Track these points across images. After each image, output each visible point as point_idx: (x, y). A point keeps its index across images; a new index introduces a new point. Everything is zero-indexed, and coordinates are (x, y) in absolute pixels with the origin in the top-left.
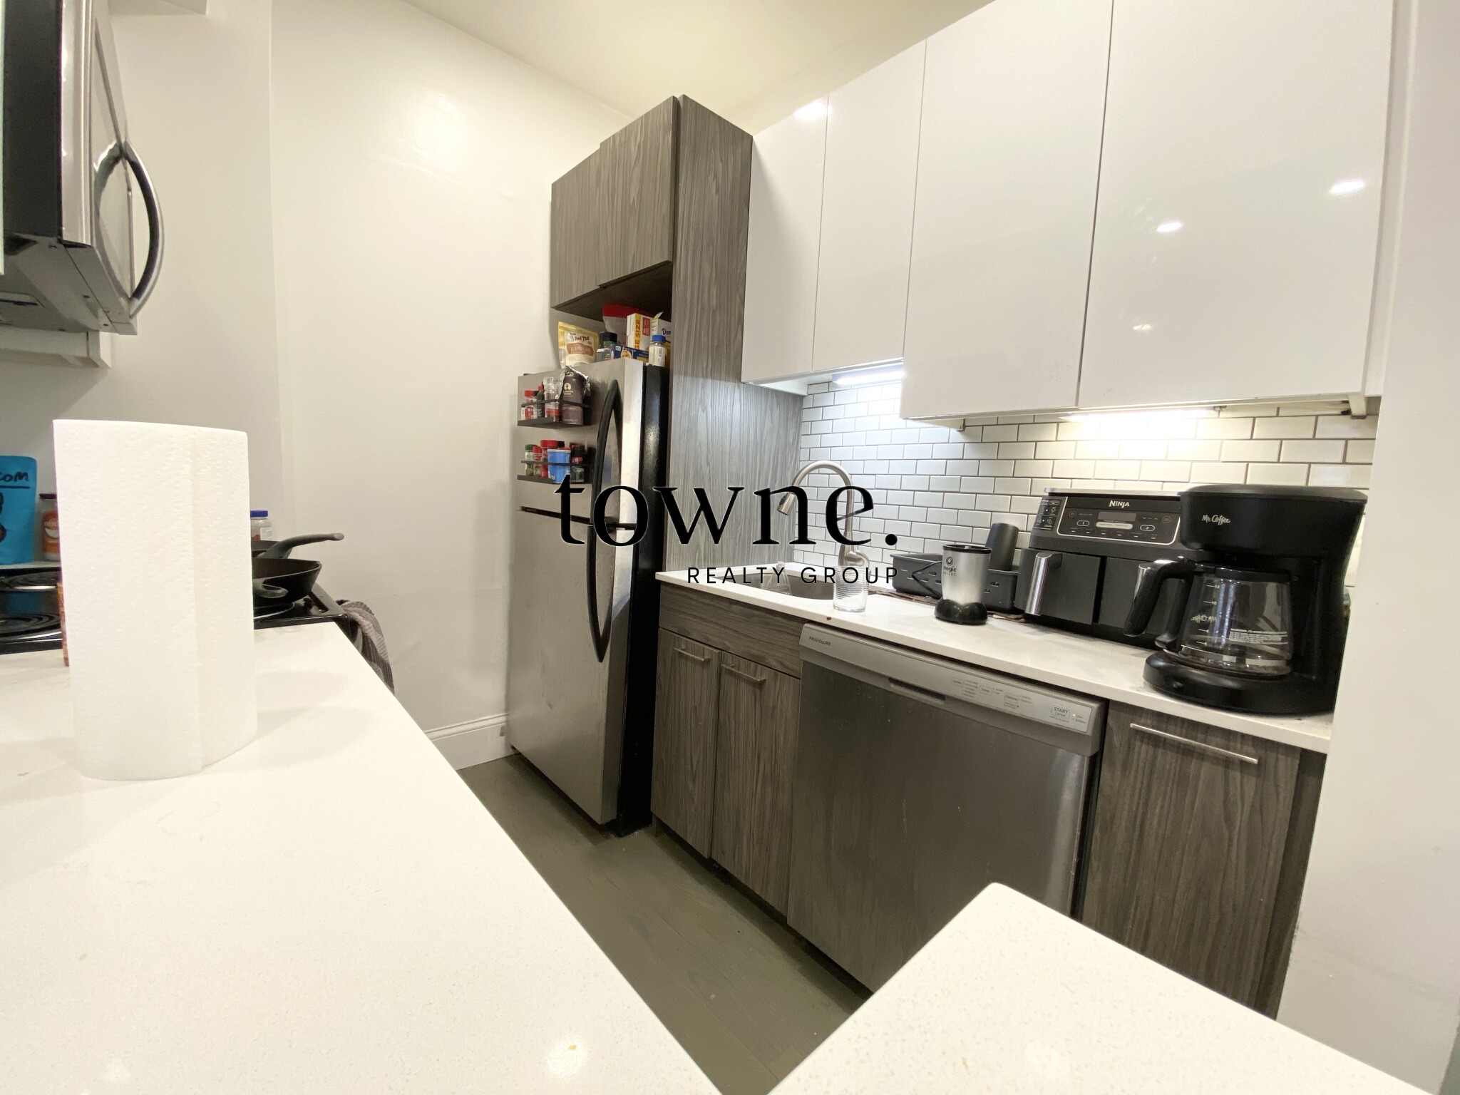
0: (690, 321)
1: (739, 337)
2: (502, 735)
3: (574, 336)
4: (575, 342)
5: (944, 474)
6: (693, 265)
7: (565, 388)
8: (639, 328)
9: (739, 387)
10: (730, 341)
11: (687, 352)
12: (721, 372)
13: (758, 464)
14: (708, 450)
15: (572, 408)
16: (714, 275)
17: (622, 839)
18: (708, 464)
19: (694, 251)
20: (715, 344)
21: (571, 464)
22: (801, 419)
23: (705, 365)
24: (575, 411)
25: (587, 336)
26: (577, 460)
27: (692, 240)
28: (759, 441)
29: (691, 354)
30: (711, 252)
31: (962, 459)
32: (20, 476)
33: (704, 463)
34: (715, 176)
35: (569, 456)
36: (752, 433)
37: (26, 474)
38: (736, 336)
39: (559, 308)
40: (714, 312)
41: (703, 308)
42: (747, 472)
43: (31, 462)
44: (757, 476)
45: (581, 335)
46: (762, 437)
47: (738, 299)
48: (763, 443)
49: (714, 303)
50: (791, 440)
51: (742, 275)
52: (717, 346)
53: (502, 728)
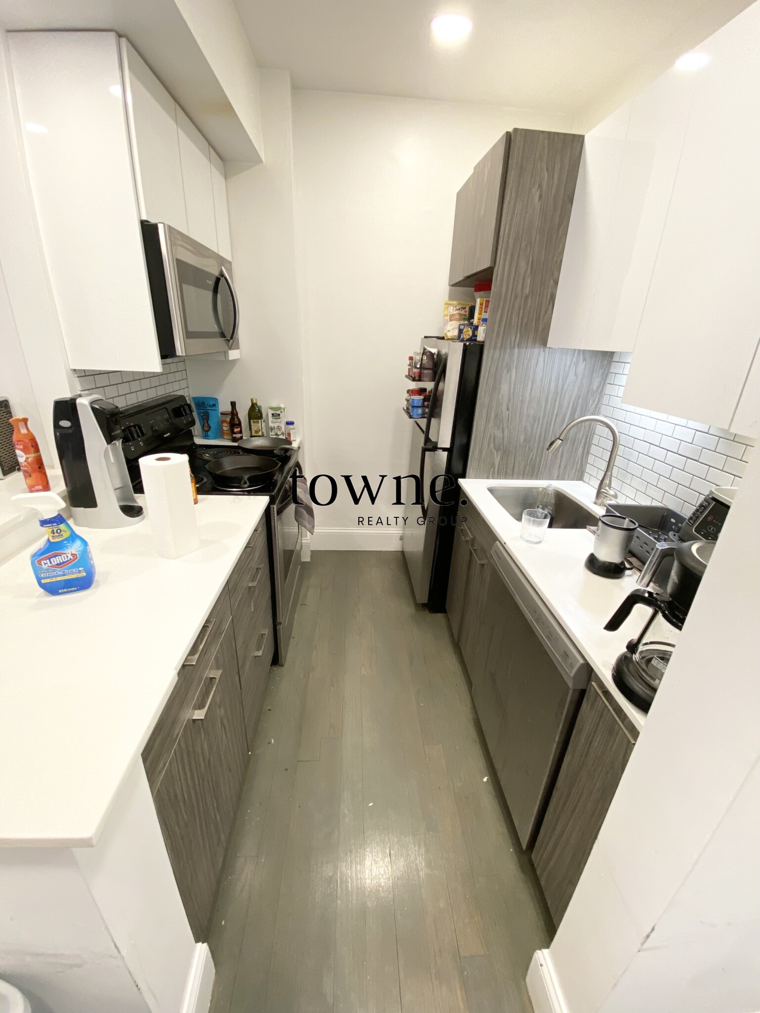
0: (503, 309)
1: (549, 312)
2: (400, 540)
3: (455, 308)
4: (455, 312)
5: (691, 442)
6: (510, 266)
7: (423, 359)
8: (482, 309)
9: (544, 351)
10: (539, 317)
11: (498, 332)
12: (528, 341)
13: (556, 407)
14: (509, 400)
15: (426, 371)
16: (529, 270)
17: (430, 614)
18: (508, 409)
19: (512, 255)
20: (525, 321)
21: (423, 406)
22: (609, 369)
23: (513, 339)
24: (427, 373)
25: (464, 307)
26: (426, 403)
27: (511, 246)
28: (559, 390)
29: (501, 333)
30: (528, 251)
31: (707, 433)
32: (214, 405)
33: (504, 408)
34: (540, 186)
35: (421, 401)
36: (553, 385)
37: (215, 405)
38: (546, 312)
39: (453, 286)
40: (527, 297)
41: (516, 297)
42: (544, 415)
43: (216, 400)
44: (554, 417)
45: (460, 306)
46: (562, 389)
47: (552, 282)
48: (564, 392)
49: (527, 291)
50: (595, 388)
51: (559, 260)
52: (526, 323)
53: (401, 536)
